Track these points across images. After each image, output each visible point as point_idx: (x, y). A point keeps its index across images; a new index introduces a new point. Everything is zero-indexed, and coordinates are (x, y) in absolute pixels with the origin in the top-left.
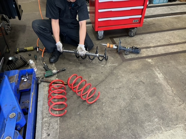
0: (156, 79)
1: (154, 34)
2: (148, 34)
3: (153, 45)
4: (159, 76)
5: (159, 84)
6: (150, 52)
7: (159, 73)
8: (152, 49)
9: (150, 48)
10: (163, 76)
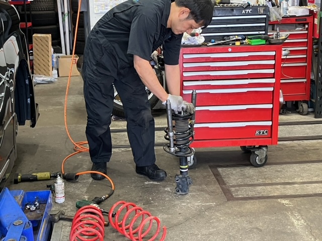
0: (289, 227)
1: (310, 164)
2: (297, 165)
3: (301, 181)
4: (296, 222)
5: (292, 233)
6: (289, 190)
7: (298, 220)
8: (296, 185)
9: (294, 184)
10: (305, 224)
